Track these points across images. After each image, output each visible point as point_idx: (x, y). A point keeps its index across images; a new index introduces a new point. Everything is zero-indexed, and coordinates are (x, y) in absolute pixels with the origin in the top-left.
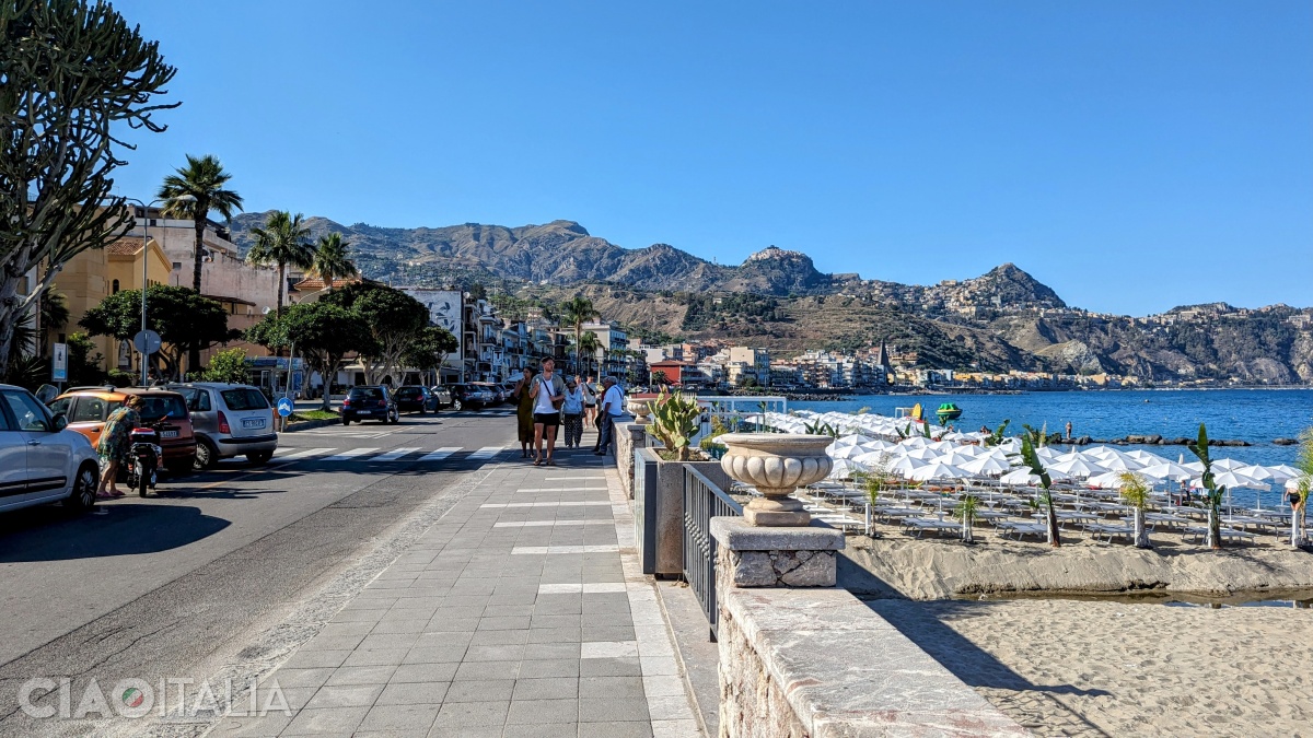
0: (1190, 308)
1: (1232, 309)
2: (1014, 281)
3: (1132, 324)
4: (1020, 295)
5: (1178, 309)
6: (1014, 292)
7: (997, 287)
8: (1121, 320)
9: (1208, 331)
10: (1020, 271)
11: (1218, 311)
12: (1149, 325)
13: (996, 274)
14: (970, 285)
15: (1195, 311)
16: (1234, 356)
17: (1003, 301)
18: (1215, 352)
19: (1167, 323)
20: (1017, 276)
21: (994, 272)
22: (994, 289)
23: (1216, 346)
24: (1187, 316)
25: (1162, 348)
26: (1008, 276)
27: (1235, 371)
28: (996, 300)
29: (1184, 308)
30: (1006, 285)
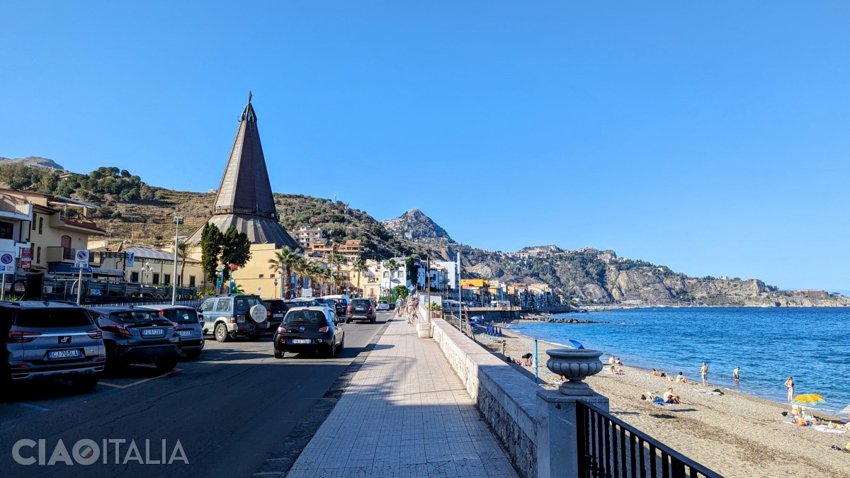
0: (533, 249)
1: (560, 250)
2: (420, 221)
3: (503, 257)
4: (425, 233)
5: (526, 249)
6: (421, 230)
7: (409, 226)
8: (495, 254)
9: (551, 263)
10: (424, 215)
11: (551, 251)
12: (514, 259)
13: (407, 217)
14: (387, 224)
15: (538, 250)
16: (571, 283)
17: (414, 236)
18: (559, 279)
19: (524, 258)
20: (422, 218)
21: (405, 215)
22: (406, 227)
23: (558, 274)
24: (534, 253)
25: (526, 275)
26: (416, 218)
27: (574, 293)
28: (409, 235)
29: (530, 248)
30: (415, 226)
